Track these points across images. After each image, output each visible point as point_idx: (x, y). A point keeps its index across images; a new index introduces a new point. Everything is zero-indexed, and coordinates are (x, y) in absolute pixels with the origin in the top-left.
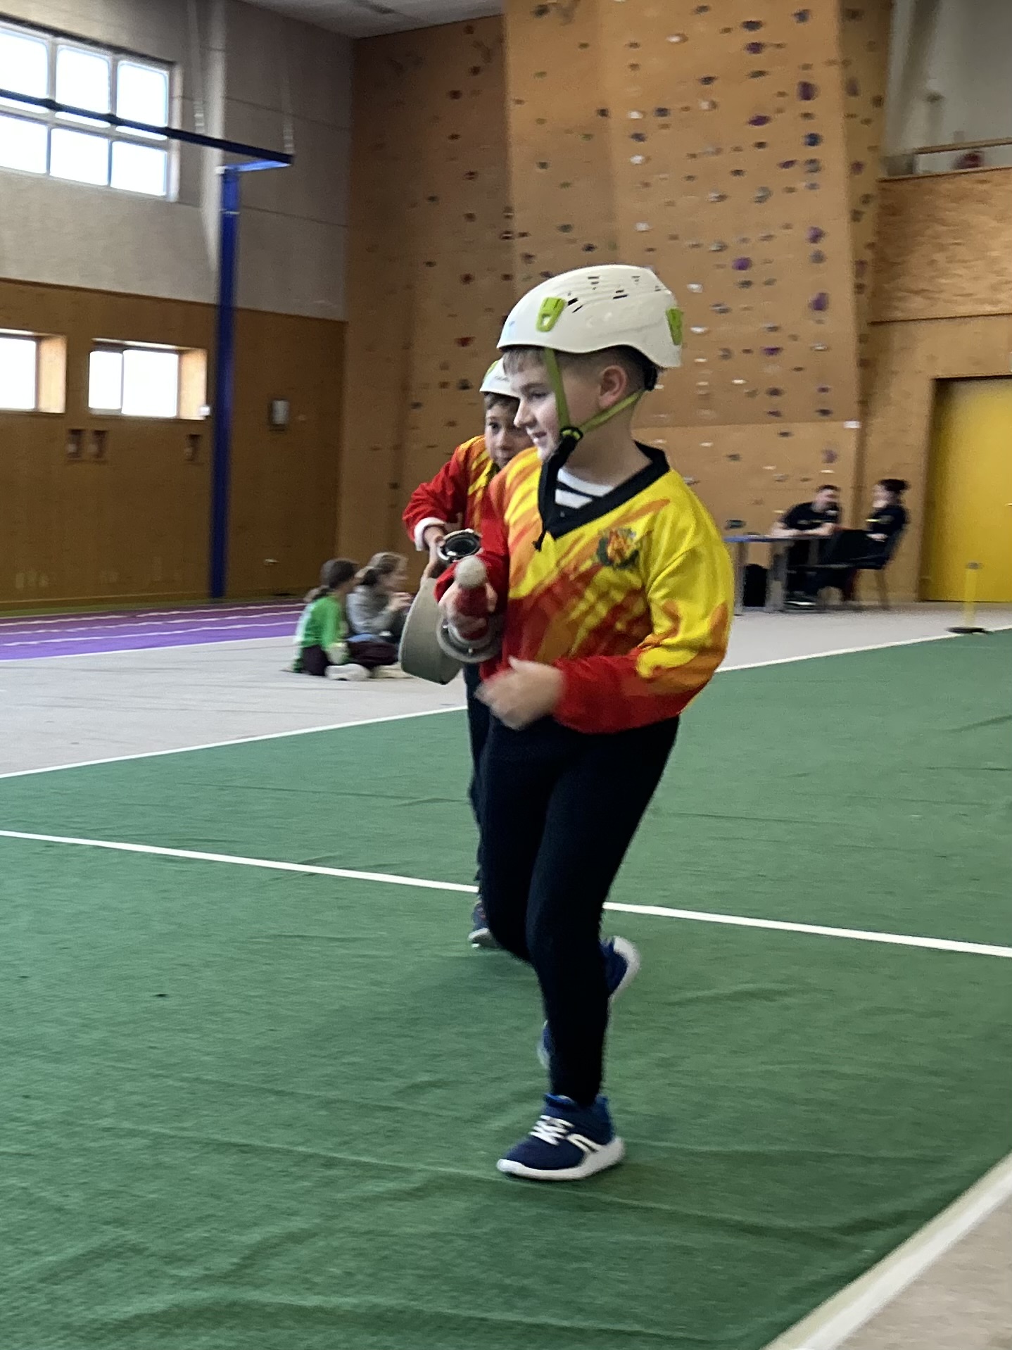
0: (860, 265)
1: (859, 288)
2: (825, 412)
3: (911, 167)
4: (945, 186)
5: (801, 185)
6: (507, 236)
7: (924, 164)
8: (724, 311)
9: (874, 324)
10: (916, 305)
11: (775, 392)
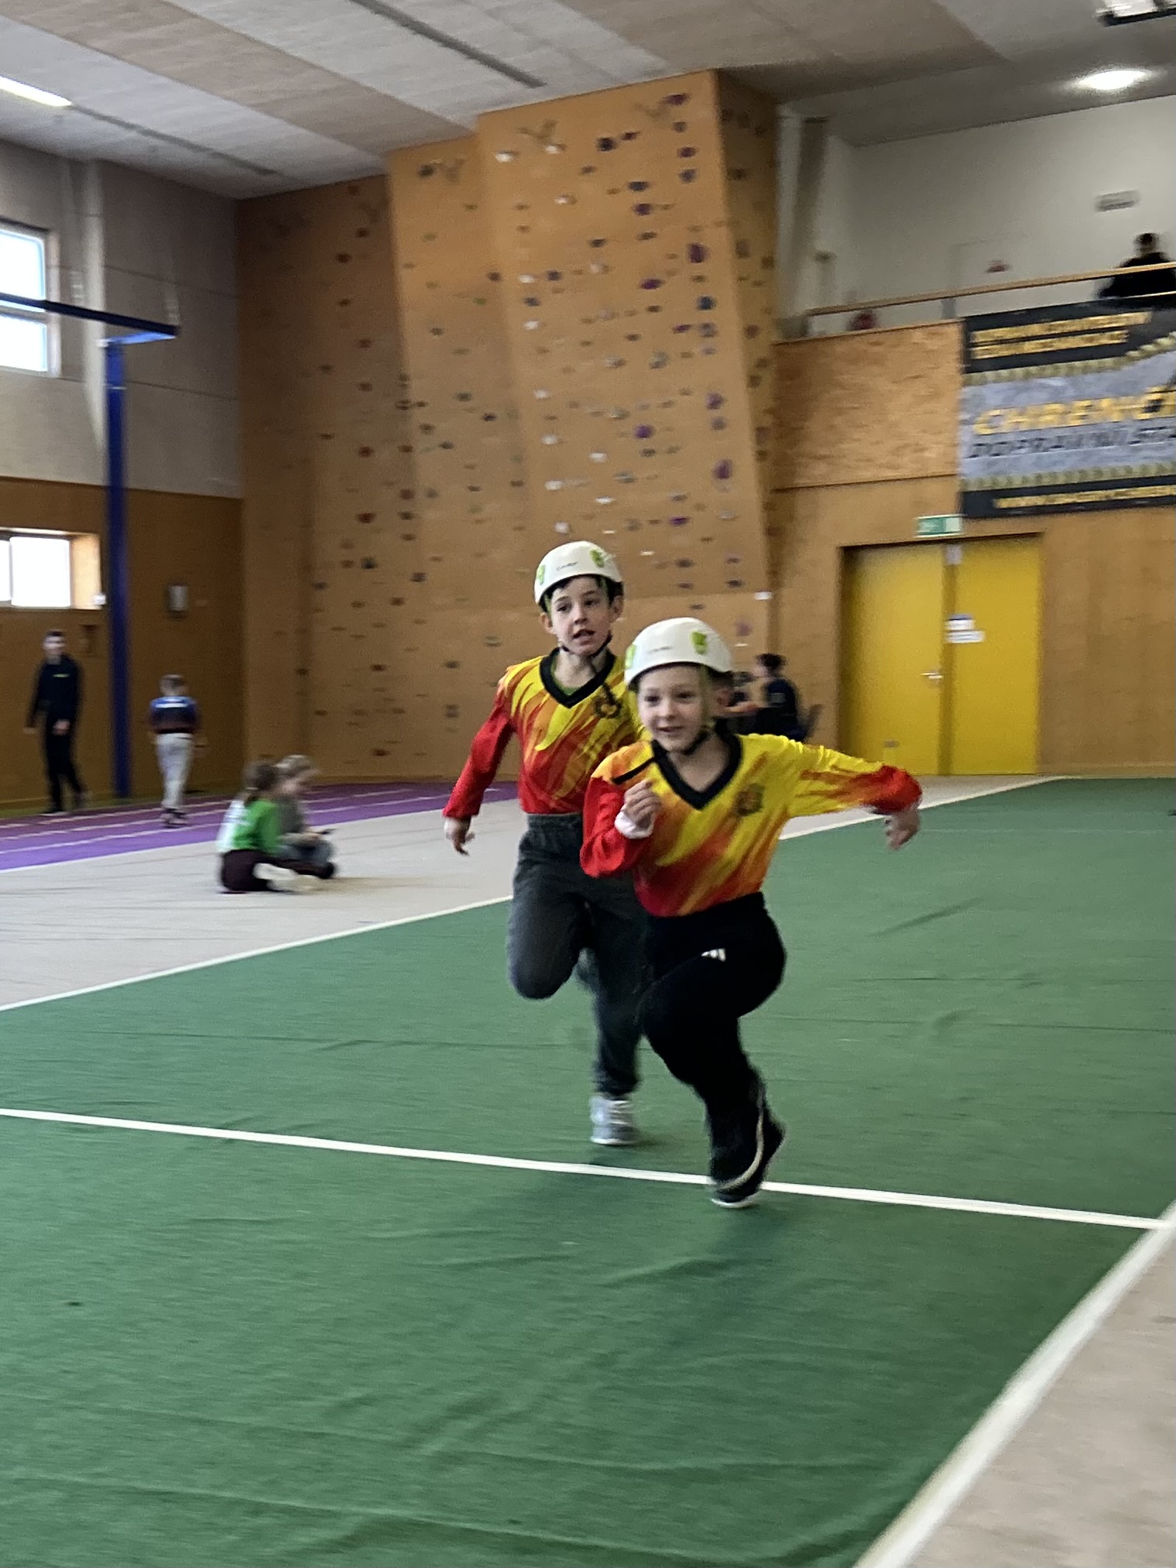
0: (761, 432)
1: (761, 455)
2: (735, 583)
3: (804, 329)
4: (840, 348)
5: (697, 350)
6: (404, 406)
7: (817, 326)
8: (629, 481)
9: (778, 491)
10: (818, 472)
11: (684, 564)
